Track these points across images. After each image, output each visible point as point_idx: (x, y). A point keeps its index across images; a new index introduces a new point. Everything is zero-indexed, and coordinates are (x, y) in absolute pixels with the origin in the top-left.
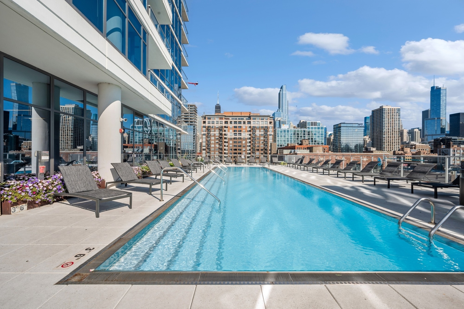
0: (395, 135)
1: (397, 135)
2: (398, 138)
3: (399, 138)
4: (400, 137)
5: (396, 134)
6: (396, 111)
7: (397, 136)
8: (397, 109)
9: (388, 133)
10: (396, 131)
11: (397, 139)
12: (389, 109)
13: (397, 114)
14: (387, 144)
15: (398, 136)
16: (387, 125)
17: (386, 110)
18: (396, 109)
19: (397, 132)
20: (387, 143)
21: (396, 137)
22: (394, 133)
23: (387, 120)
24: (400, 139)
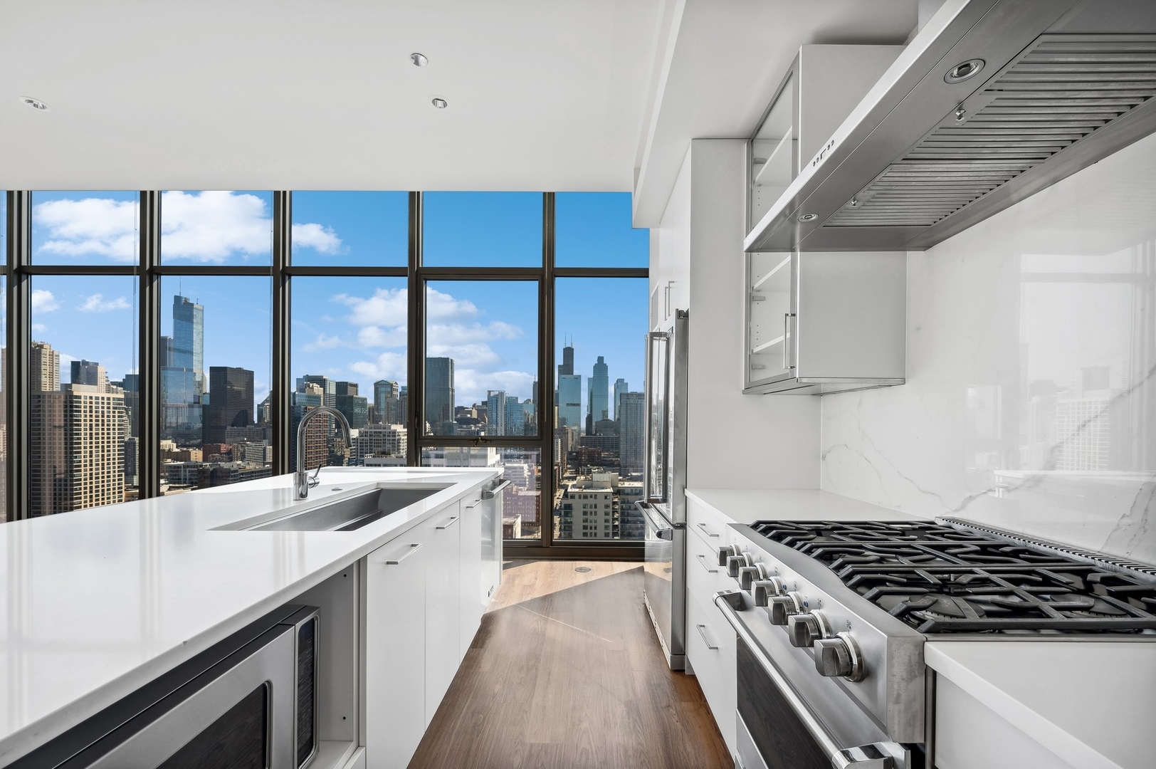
0: (109, 468)
1: (117, 470)
2: (119, 476)
3: (121, 475)
4: (123, 474)
5: (112, 466)
6: (111, 404)
7: (114, 472)
8: (114, 399)
9: (91, 465)
10: (111, 457)
11: (117, 478)
12: (91, 398)
13: (114, 412)
14: (86, 497)
15: (119, 471)
16: (86, 443)
17: (82, 400)
18: (111, 399)
19: (117, 461)
20: (85, 493)
21: (112, 474)
22: (108, 464)
23: (86, 430)
24: (123, 477)
